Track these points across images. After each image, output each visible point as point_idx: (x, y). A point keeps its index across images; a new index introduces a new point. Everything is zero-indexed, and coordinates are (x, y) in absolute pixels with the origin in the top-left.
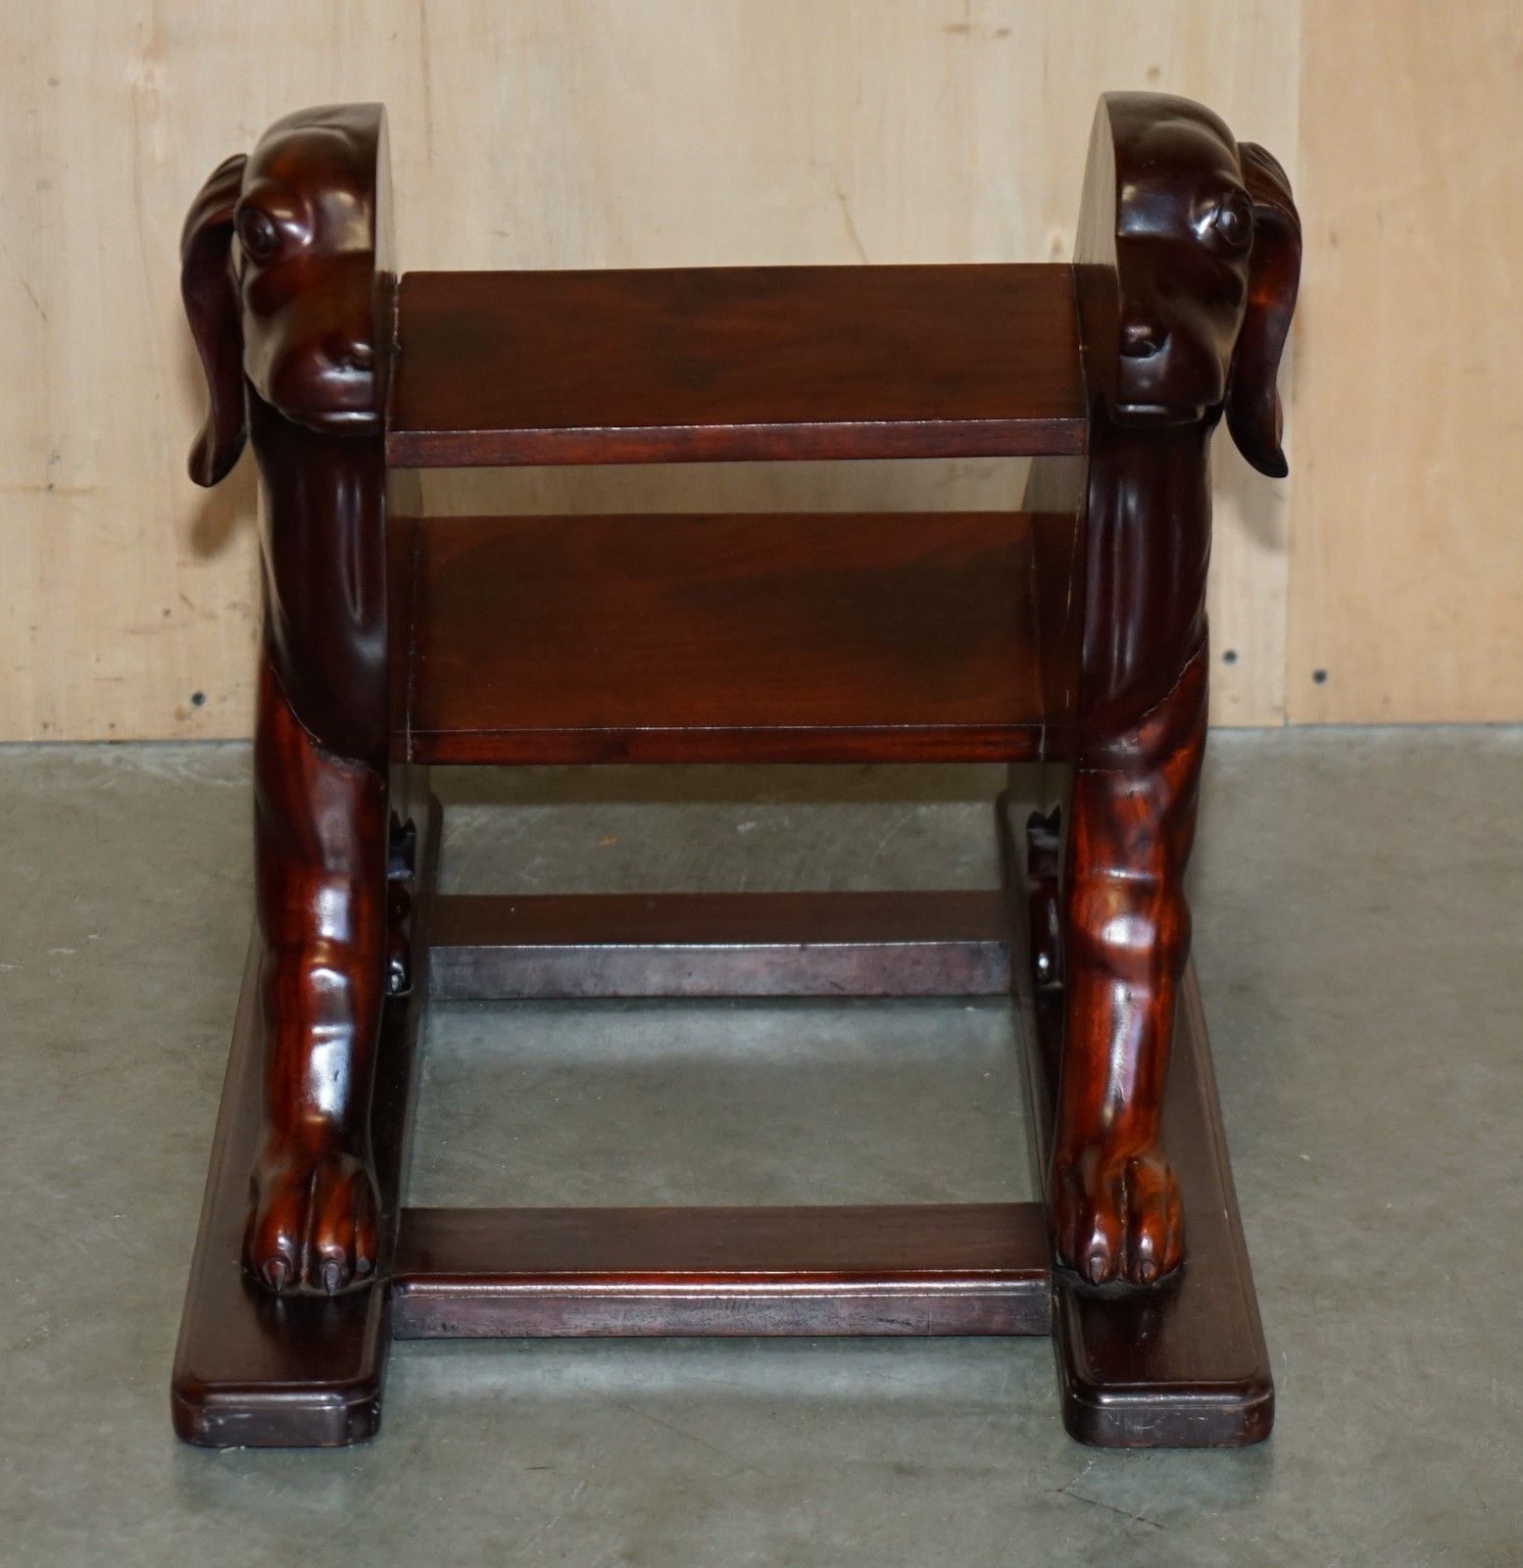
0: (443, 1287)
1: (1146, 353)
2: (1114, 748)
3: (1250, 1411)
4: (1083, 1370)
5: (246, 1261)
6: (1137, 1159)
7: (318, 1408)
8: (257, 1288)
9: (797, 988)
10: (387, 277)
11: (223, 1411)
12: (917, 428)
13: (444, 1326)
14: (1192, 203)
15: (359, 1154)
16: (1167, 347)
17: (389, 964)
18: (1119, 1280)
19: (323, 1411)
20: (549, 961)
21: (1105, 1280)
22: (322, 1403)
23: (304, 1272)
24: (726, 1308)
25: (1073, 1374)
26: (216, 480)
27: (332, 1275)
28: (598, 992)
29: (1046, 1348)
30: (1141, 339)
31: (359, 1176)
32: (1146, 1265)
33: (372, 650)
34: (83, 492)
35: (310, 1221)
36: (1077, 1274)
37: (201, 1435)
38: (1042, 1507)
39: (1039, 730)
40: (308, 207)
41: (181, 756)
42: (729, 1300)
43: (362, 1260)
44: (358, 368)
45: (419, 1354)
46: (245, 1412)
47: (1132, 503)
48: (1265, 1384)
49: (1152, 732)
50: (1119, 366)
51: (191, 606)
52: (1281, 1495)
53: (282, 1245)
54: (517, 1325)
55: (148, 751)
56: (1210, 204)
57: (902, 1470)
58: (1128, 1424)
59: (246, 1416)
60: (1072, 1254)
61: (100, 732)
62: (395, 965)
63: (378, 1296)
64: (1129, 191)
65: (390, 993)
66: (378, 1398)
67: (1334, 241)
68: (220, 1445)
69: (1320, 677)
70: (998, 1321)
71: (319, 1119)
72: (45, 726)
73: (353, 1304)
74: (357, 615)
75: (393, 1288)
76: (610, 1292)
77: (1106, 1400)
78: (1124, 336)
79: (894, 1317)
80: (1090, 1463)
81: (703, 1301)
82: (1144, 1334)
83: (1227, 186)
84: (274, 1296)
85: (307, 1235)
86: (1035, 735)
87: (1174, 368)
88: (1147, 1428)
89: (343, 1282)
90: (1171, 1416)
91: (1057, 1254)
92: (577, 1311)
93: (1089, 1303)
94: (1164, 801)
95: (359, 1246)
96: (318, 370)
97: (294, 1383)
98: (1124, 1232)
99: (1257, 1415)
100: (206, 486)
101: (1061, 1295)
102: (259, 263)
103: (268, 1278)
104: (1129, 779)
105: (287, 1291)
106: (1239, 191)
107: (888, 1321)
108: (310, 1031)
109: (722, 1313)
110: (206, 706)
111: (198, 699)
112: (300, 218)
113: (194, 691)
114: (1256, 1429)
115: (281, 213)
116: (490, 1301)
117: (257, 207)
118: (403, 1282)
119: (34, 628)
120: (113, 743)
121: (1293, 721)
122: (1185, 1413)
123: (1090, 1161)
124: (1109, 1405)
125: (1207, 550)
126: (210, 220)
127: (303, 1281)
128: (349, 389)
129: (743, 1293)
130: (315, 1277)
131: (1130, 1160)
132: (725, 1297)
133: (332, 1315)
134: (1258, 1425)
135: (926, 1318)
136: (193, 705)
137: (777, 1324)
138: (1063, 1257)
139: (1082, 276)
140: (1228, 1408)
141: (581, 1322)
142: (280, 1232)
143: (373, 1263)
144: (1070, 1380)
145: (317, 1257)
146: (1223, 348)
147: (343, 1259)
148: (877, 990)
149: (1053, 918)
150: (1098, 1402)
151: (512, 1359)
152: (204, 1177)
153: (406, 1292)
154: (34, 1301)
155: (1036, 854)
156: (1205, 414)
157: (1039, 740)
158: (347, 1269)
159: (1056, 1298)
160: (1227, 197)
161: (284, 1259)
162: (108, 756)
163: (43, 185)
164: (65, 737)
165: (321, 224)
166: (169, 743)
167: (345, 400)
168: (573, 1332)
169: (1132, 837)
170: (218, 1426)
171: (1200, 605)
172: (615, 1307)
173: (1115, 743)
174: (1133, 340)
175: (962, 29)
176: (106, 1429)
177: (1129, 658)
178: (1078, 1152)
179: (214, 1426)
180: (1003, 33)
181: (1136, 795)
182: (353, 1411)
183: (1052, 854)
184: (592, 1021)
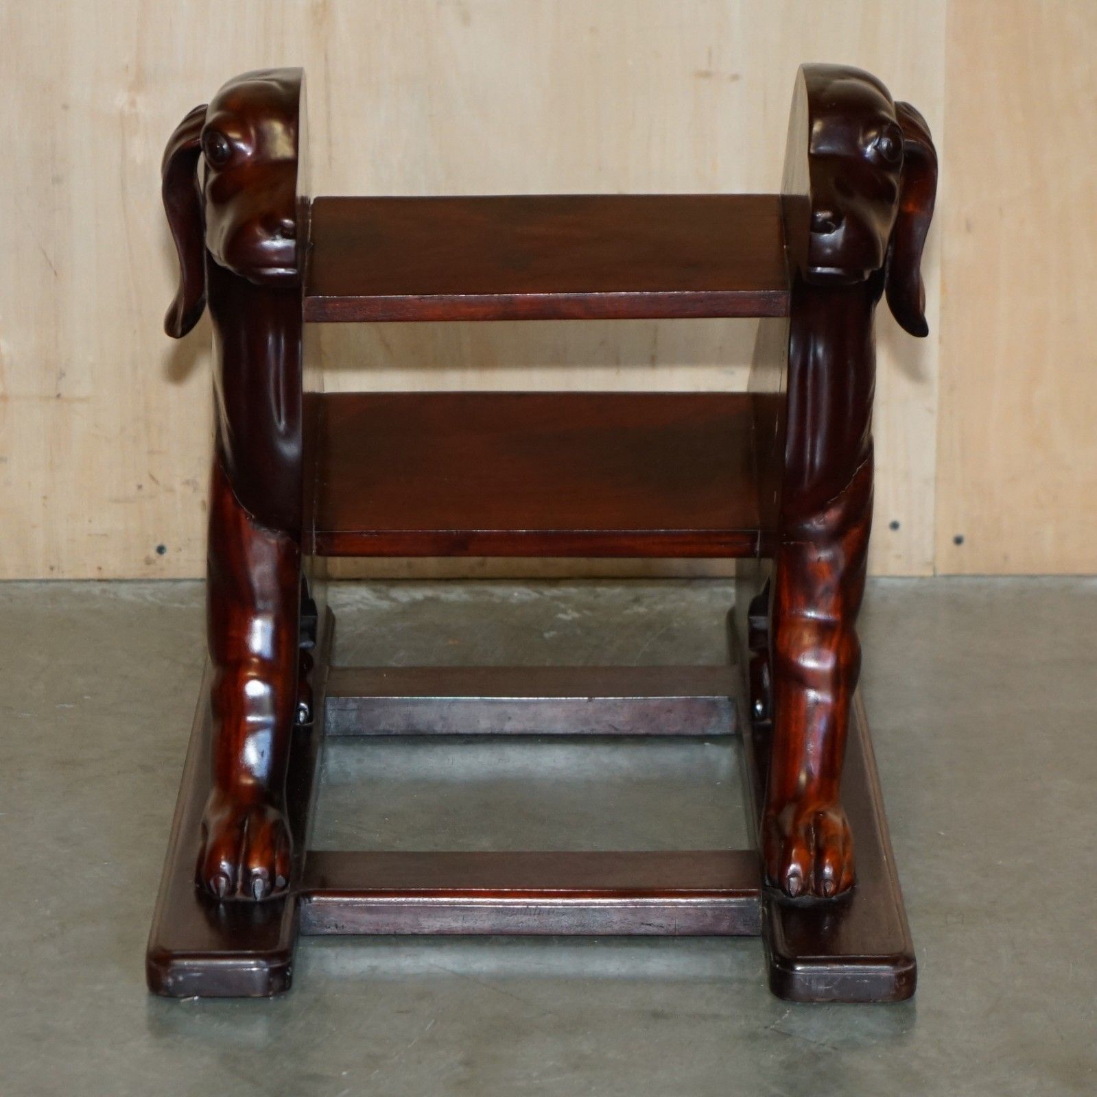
0: (335, 899)
1: (829, 231)
2: (808, 526)
3: (900, 976)
4: (783, 949)
5: (198, 879)
6: (823, 813)
7: (248, 969)
8: (206, 898)
9: (586, 730)
10: (304, 199)
11: (183, 970)
12: (671, 296)
13: (337, 926)
14: (861, 131)
15: (278, 806)
16: (843, 228)
17: (298, 704)
18: (809, 894)
19: (252, 972)
20: (410, 708)
21: (799, 894)
22: (251, 966)
23: (239, 884)
24: (534, 914)
25: (776, 952)
26: (185, 332)
27: (259, 886)
28: (444, 731)
29: (759, 944)
30: (825, 220)
31: (277, 825)
32: (828, 883)
33: (290, 450)
34: (81, 400)
35: (243, 850)
36: (780, 891)
37: (167, 988)
38: (753, 1037)
39: (757, 533)
40: (253, 132)
41: (148, 590)
42: (536, 909)
43: (280, 880)
44: (286, 236)
45: (320, 946)
46: (198, 971)
47: (820, 351)
48: (909, 959)
49: (833, 515)
50: (811, 240)
51: (157, 482)
52: (921, 1030)
53: (224, 866)
54: (388, 925)
55: (124, 586)
56: (873, 134)
57: (657, 1015)
58: (814, 986)
59: (198, 974)
60: (776, 877)
61: (91, 574)
62: (303, 705)
63: (290, 903)
64: (817, 127)
65: (298, 724)
66: (290, 964)
67: (969, 227)
68: (180, 995)
69: (958, 541)
70: (724, 926)
71: (250, 782)
72: (52, 569)
73: (273, 907)
74: (282, 426)
75: (301, 899)
76: (454, 903)
77: (799, 968)
78: (814, 218)
79: (652, 921)
80: (788, 1011)
81: (518, 909)
82: (826, 928)
83: (884, 121)
84: (218, 902)
85: (241, 860)
86: (754, 541)
87: (847, 240)
88: (828, 987)
89: (267, 892)
90: (844, 979)
91: (766, 877)
92: (429, 916)
93: (788, 910)
94: (842, 564)
95: (278, 869)
96: (258, 240)
97: (232, 952)
98: (813, 861)
99: (904, 979)
100: (177, 337)
101: (769, 907)
102: (217, 169)
103: (215, 890)
104: (818, 548)
105: (227, 899)
106: (893, 125)
107: (648, 925)
108: (245, 718)
109: (532, 918)
110: (166, 555)
111: (161, 550)
112: (246, 138)
113: (158, 544)
114: (904, 989)
115: (234, 135)
116: (370, 910)
117: (216, 131)
118: (308, 895)
119: (45, 498)
120: (100, 581)
121: (940, 572)
122: (854, 978)
123: (788, 815)
124: (800, 971)
125: (872, 387)
126: (183, 146)
127: (239, 891)
128: (279, 252)
129: (546, 904)
130: (248, 888)
131: (817, 813)
132: (534, 907)
133: (258, 916)
134: (906, 985)
135: (674, 922)
136: (158, 555)
137: (570, 926)
138: (770, 879)
139: (786, 203)
140: (884, 974)
141: (432, 924)
142: (223, 857)
143: (287, 881)
144: (774, 955)
145: (248, 875)
146: (882, 230)
147: (266, 876)
148: (642, 731)
149: (766, 676)
150: (793, 969)
151: (384, 950)
152: (166, 841)
153: (310, 902)
154: (48, 912)
155: (754, 633)
156: (870, 277)
157: (756, 541)
158: (269, 883)
159: (765, 909)
160: (885, 128)
161: (225, 875)
162: (97, 589)
163: (57, 180)
164: (66, 576)
165: (261, 142)
166: (140, 581)
167: (276, 258)
168: (426, 931)
169: (820, 589)
170: (180, 982)
171: (868, 426)
172: (457, 912)
173: (809, 523)
174: (820, 220)
175: (707, 75)
176: (99, 987)
177: (817, 460)
178: (780, 808)
179: (176, 982)
180: (735, 77)
181: (823, 559)
182: (274, 972)
183: (765, 632)
184: (439, 750)
